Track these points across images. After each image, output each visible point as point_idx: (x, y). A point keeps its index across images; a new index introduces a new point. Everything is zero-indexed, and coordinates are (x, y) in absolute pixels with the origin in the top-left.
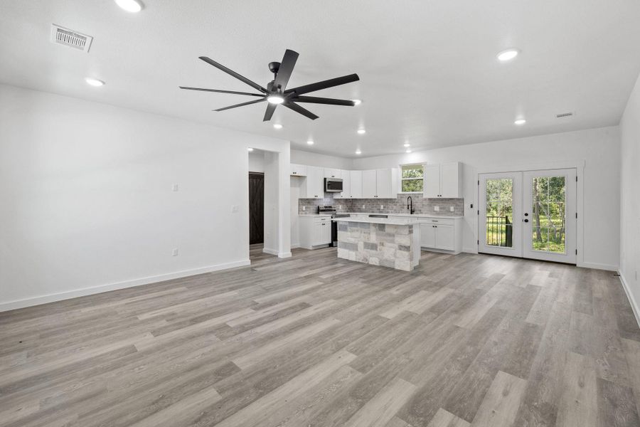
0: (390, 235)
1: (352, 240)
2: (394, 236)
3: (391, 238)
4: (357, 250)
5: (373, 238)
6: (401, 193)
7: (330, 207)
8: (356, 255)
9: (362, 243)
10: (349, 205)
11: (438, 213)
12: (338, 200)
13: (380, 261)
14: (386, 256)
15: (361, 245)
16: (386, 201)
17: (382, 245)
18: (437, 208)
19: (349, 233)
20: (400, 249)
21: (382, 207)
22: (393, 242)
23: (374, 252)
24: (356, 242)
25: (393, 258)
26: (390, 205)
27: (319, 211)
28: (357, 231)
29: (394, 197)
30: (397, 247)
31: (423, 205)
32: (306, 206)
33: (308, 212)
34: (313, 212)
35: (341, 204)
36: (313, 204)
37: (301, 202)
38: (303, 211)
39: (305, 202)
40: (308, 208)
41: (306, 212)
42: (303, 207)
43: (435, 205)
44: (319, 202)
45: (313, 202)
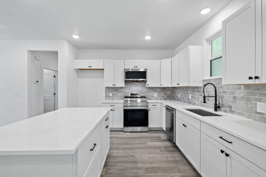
12: (152, 88)
16: (193, 89)
21: (190, 97)
31: (234, 98)
32: (113, 93)
33: (115, 98)
34: (120, 99)
35: (157, 92)
36: (121, 91)
37: (108, 90)
38: (110, 97)
39: (111, 90)
40: (116, 95)
41: (113, 98)
42: (110, 93)
43: (259, 100)
44: (128, 90)
45: (121, 89)
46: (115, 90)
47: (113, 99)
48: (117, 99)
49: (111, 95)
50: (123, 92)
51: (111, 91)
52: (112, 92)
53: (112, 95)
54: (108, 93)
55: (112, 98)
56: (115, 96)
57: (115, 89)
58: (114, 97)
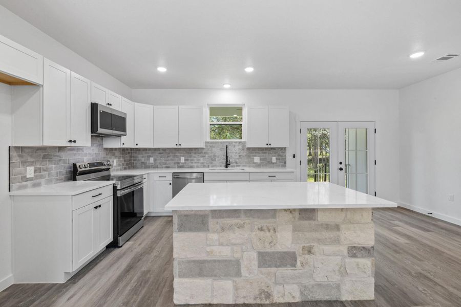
0: (327, 227)
1: (225, 253)
2: (337, 228)
3: (332, 234)
4: (238, 274)
5: (285, 240)
6: (209, 140)
7: (101, 164)
8: (236, 288)
9: (254, 255)
10: (127, 157)
11: (258, 166)
12: (111, 150)
13: (304, 289)
14: (319, 277)
15: (249, 259)
16: (189, 151)
17: (310, 251)
18: (257, 160)
19: (215, 236)
20: (354, 256)
21: (182, 160)
22: (337, 241)
23: (287, 271)
24: (237, 255)
25: (336, 278)
26: (195, 157)
27: (74, 173)
28: (241, 227)
29: (202, 145)
30: (345, 252)
31: (240, 156)
32: (38, 166)
33: (43, 181)
34: (57, 180)
35: (116, 157)
36: (58, 159)
37: (20, 156)
38: (28, 180)
39: (31, 156)
40: (44, 170)
41: (38, 181)
42: (28, 168)
43: (255, 156)
44: (75, 155)
45: (58, 154)
46: (45, 157)
47: (35, 185)
48: (49, 182)
49: (30, 172)
50: (65, 162)
51: (29, 159)
52: (32, 164)
53: (35, 171)
54: (22, 168)
55: (35, 181)
56: (43, 173)
57: (41, 153)
58: (42, 177)
